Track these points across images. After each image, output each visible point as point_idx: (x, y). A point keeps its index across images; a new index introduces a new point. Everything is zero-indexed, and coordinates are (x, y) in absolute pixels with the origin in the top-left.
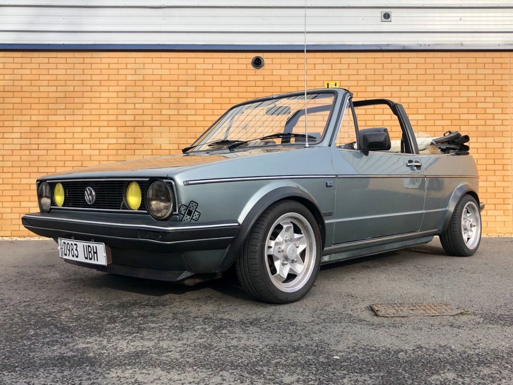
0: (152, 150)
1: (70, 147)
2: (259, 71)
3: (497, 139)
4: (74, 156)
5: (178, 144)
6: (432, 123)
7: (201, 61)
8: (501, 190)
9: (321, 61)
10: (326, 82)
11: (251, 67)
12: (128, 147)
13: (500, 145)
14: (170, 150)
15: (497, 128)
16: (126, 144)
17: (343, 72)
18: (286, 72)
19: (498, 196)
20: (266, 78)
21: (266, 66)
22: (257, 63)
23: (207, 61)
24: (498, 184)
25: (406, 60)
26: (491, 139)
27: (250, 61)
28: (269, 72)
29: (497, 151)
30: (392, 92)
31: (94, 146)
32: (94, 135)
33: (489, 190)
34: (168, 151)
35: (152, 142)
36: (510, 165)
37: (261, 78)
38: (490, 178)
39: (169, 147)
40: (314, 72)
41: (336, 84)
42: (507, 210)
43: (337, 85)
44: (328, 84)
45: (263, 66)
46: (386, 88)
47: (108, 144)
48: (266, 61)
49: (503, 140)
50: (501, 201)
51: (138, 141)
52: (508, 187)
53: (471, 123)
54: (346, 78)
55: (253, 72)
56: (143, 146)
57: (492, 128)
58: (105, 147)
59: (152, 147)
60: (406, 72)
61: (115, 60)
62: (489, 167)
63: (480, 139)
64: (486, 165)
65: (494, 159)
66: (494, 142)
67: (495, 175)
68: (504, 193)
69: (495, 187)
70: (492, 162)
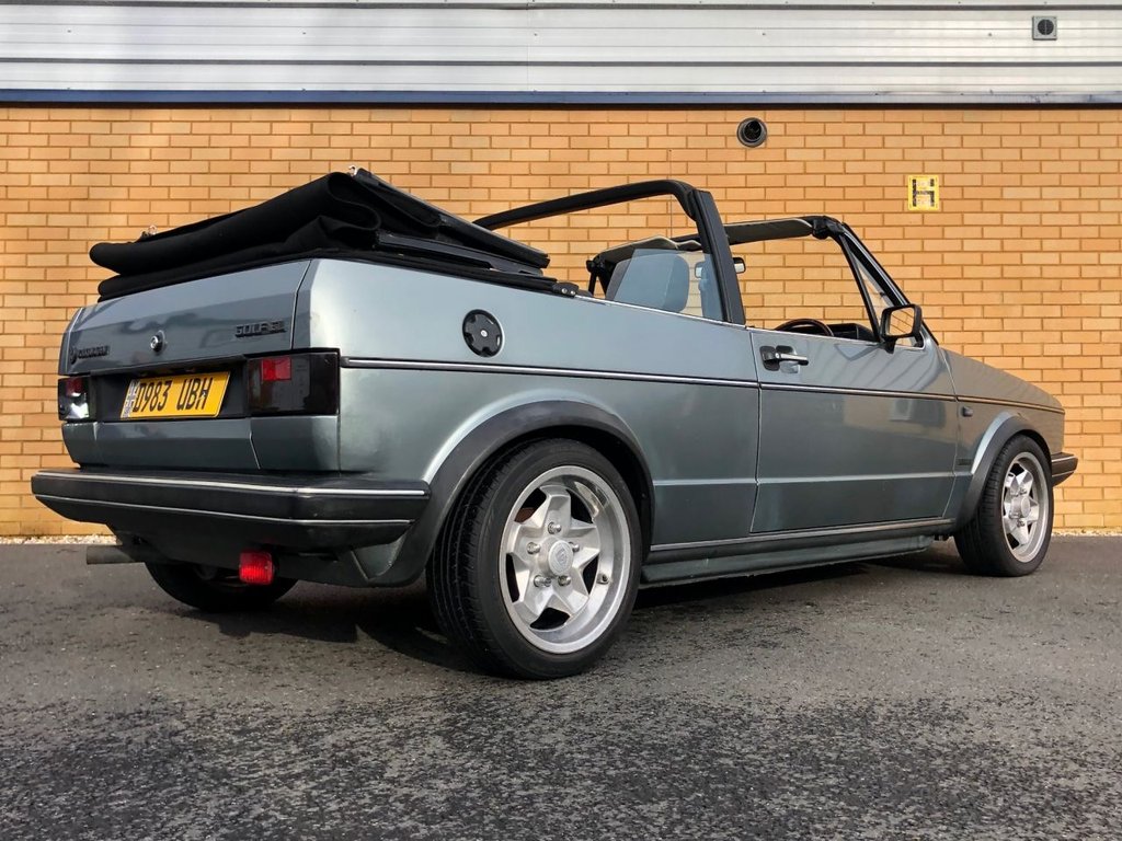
2: (755, 153)
7: (622, 129)
9: (898, 129)
10: (911, 177)
11: (736, 142)
17: (949, 154)
18: (818, 154)
20: (771, 168)
21: (771, 141)
22: (752, 133)
23: (634, 129)
25: (1093, 129)
27: (735, 129)
28: (779, 155)
30: (1060, 201)
37: (758, 168)
40: (882, 154)
41: (932, 181)
43: (935, 183)
44: (914, 181)
45: (764, 139)
46: (1047, 192)
48: (771, 129)
54: (957, 167)
55: (740, 155)
60: (1093, 154)
61: (425, 129)
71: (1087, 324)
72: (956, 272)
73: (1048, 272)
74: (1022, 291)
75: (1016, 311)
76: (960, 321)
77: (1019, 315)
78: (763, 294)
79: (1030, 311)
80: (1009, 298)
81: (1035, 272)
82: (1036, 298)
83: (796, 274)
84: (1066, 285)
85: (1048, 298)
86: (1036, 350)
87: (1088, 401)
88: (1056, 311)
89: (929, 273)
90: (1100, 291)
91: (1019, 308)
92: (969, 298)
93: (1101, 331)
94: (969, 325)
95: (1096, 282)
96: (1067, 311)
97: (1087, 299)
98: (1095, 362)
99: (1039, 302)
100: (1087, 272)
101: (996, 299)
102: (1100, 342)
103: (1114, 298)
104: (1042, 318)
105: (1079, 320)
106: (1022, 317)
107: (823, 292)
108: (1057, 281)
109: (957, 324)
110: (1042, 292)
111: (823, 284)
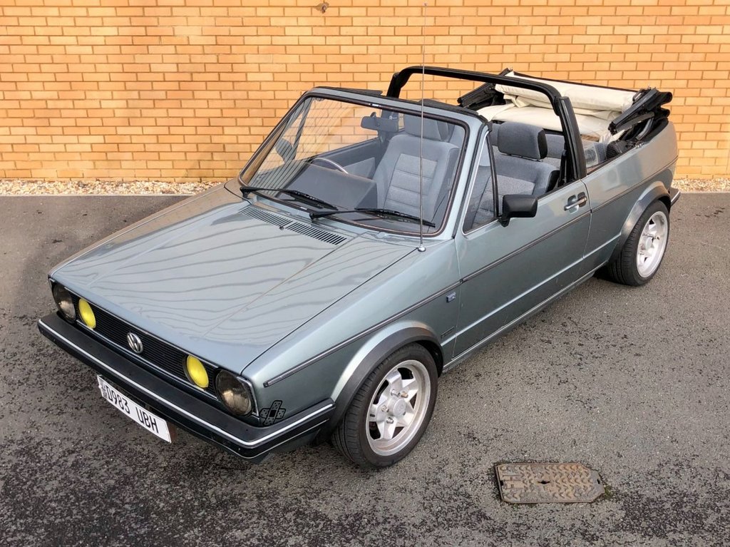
0: (175, 45)
1: (44, 40)
4: (54, 56)
5: (216, 36)
8: (719, 110)
12: (137, 40)
14: (203, 45)
16: (132, 36)
19: (713, 119)
24: (716, 101)
26: (718, 30)
29: (724, 49)
31: (83, 40)
32: (80, 22)
34: (200, 48)
35: (174, 33)
38: (705, 92)
39: (203, 41)
42: (723, 141)
47: (105, 36)
50: (717, 127)
51: (151, 31)
56: (160, 40)
57: (722, 11)
58: (101, 40)
59: (175, 40)
62: (706, 75)
63: (700, 30)
64: (703, 71)
65: (717, 62)
66: (722, 34)
67: (714, 88)
68: (723, 114)
69: (711, 105)
70: (713, 66)
71: (577, 39)
74: (533, 16)
75: (528, 30)
76: (488, 37)
77: (529, 33)
78: (352, 17)
79: (537, 30)
80: (523, 21)
82: (542, 20)
84: (565, 11)
85: (550, 20)
86: (539, 58)
88: (555, 30)
90: (588, 15)
91: (530, 28)
92: (496, 21)
93: (585, 45)
94: (494, 40)
95: (586, 9)
96: (563, 30)
97: (578, 21)
98: (579, 66)
99: (544, 24)
101: (513, 21)
102: (584, 52)
103: (597, 20)
104: (545, 35)
105: (571, 37)
106: (531, 35)
107: (394, 16)
108: (558, 8)
109: (485, 39)
110: (547, 16)
111: (394, 9)
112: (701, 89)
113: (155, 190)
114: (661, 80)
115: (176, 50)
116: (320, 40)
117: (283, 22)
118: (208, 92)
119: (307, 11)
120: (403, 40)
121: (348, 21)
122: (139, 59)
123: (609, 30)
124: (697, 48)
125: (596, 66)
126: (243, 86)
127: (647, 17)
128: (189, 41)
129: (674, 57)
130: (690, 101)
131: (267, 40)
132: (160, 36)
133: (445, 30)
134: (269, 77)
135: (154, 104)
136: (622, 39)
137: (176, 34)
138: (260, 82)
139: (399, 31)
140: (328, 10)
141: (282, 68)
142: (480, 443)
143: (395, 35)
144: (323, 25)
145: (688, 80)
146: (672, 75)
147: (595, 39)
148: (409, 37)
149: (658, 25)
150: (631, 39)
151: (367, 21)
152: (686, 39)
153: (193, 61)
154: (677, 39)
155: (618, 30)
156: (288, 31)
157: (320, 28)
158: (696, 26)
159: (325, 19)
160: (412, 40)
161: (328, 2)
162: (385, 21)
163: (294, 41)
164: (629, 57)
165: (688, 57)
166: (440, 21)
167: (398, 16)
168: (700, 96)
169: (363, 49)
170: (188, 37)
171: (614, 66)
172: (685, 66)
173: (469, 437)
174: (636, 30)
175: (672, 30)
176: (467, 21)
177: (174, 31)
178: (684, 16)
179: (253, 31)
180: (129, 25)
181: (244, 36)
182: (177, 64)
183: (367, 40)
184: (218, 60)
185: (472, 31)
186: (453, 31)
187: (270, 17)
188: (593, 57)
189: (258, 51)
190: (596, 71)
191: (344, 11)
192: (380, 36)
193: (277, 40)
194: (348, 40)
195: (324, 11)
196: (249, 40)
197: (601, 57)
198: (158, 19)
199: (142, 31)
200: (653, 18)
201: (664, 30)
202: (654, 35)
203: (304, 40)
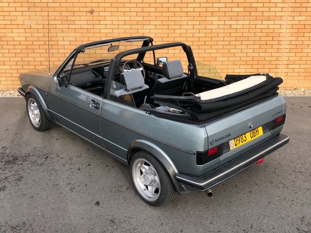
0: (25, 29)
3: (277, 22)
5: (43, 25)
6: (230, 10)
8: (275, 59)
12: (7, 27)
13: (278, 27)
15: (278, 14)
16: (5, 24)
19: (272, 62)
24: (273, 54)
26: (272, 22)
29: (276, 31)
33: (267, 59)
34: (36, 30)
36: (284, 41)
38: (268, 50)
39: (37, 27)
42: (278, 72)
49: (281, 22)
50: (274, 66)
51: (13, 22)
52: (280, 57)
53: (259, 9)
56: (18, 26)
57: (273, 14)
59: (25, 27)
62: (268, 43)
63: (264, 22)
64: (267, 41)
65: (273, 37)
66: (274, 24)
67: (272, 48)
68: (277, 60)
69: (271, 56)
70: (271, 39)
71: (208, 27)
72: (166, 10)
73: (196, 10)
74: (187, 16)
75: (185, 23)
76: (167, 26)
77: (186, 24)
78: (105, 16)
79: (190, 23)
80: (183, 18)
81: (192, 10)
82: (192, 18)
83: (115, 9)
84: (202, 14)
85: (196, 18)
86: (191, 35)
87: (206, 51)
88: (198, 23)
89: (158, 10)
90: (212, 16)
91: (186, 22)
92: (170, 18)
93: (212, 29)
94: (170, 27)
95: (211, 13)
96: (202, 23)
97: (208, 19)
98: (210, 39)
99: (193, 20)
100: (209, 10)
101: (179, 19)
102: (212, 33)
103: (217, 18)
104: (193, 25)
105: (205, 26)
106: (187, 25)
107: (124, 16)
108: (199, 13)
109: (166, 27)
110: (194, 16)
111: (124, 13)
112: (266, 49)
113: (14, 94)
114: (248, 45)
115: (25, 31)
116: (91, 27)
117: (74, 18)
118: (40, 50)
119: (84, 14)
120: (129, 27)
121: (103, 18)
122: (8, 35)
123: (222, 23)
124: (263, 31)
125: (217, 39)
126: (56, 47)
127: (239, 17)
128: (31, 26)
129: (253, 34)
130: (261, 54)
131: (67, 26)
132: (18, 25)
133: (148, 23)
134: (68, 43)
135: (16, 55)
136: (229, 27)
137: (25, 24)
138: (64, 45)
139: (127, 23)
140: (94, 13)
141: (74, 39)
142: (115, 224)
143: (125, 25)
144: (92, 20)
145: (260, 45)
146: (252, 43)
147: (216, 27)
148: (131, 25)
149: (245, 20)
150: (233, 27)
151: (112, 18)
152: (258, 27)
153: (33, 36)
154: (254, 27)
155: (227, 23)
156: (76, 22)
157: (91, 21)
158: (262, 20)
159: (93, 17)
160: (133, 27)
161: (94, 10)
162: (120, 18)
163: (79, 27)
164: (232, 35)
165: (259, 35)
166: (145, 18)
167: (126, 16)
168: (266, 52)
169: (111, 31)
170: (30, 25)
171: (226, 39)
172: (258, 39)
173: (111, 221)
174: (235, 22)
175: (251, 22)
176: (158, 18)
177: (24, 22)
178: (256, 16)
179: (60, 22)
180: (3, 19)
181: (56, 25)
182: (26, 37)
183: (112, 27)
184: (44, 35)
185: (160, 23)
186: (151, 23)
187: (67, 16)
188: (216, 35)
189: (63, 31)
190: (217, 41)
191: (101, 14)
192: (118, 25)
193: (71, 26)
194: (104, 27)
195: (92, 14)
196: (58, 26)
197: (219, 35)
198: (17, 17)
199: (9, 22)
200: (242, 17)
201: (248, 22)
202: (243, 25)
203: (83, 27)
